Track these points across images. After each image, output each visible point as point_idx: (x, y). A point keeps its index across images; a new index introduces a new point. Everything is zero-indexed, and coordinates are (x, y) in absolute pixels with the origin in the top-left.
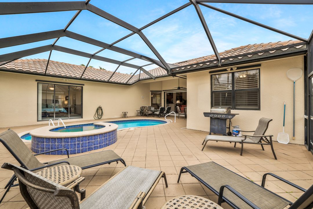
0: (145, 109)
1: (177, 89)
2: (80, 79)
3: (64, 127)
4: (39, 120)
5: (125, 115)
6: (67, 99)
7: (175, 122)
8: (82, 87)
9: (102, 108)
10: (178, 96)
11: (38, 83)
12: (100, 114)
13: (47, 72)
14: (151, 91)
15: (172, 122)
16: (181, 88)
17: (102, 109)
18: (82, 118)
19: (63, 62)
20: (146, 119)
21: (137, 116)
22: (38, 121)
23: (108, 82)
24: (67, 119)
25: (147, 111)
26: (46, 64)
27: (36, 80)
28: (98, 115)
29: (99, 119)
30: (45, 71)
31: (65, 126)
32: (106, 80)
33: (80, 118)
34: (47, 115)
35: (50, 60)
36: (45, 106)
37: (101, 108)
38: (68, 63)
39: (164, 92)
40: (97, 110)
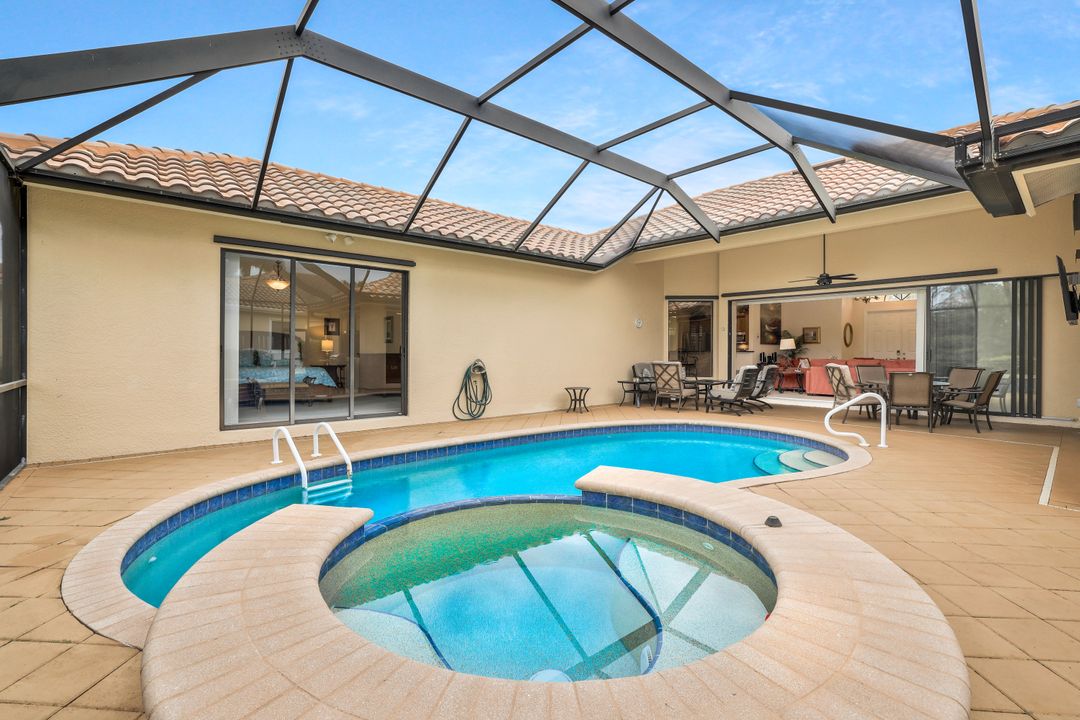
0: (666, 377)
1: (814, 283)
2: (403, 235)
3: (344, 465)
4: (226, 424)
5: (576, 402)
6: (330, 330)
7: (883, 445)
8: (406, 274)
9: (487, 370)
10: (768, 318)
11: (222, 249)
12: (479, 399)
13: (262, 198)
14: (667, 297)
15: (864, 443)
16: (834, 282)
17: (484, 377)
18: (405, 413)
19: (322, 173)
20: (690, 422)
21: (621, 405)
22: (223, 427)
23: (515, 253)
24: (345, 419)
25: (674, 384)
26: (258, 174)
27: (218, 239)
28: (468, 398)
29: (474, 417)
30: (253, 193)
31: (347, 457)
32: (505, 243)
33: (397, 414)
34: (261, 399)
35: (270, 162)
36: (250, 360)
37: (480, 368)
38: (339, 178)
39: (730, 302)
40: (468, 376)
